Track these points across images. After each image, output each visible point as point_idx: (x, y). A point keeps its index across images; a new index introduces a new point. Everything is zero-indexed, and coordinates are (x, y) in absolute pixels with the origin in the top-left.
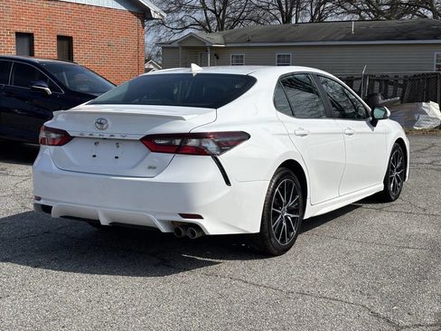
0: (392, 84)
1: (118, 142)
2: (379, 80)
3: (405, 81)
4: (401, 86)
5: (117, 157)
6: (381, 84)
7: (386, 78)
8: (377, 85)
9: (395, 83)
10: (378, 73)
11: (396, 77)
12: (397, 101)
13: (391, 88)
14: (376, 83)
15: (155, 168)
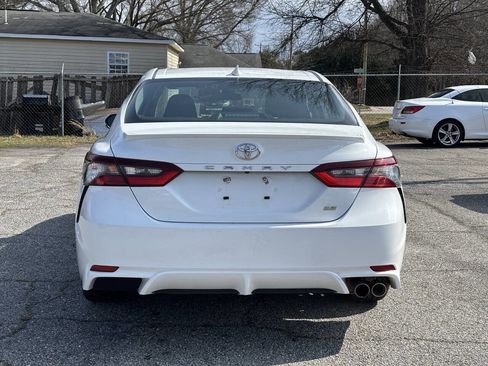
0: (89, 85)
1: (266, 176)
2: (74, 81)
3: (103, 83)
4: (100, 88)
5: (267, 198)
6: (76, 87)
7: (83, 79)
8: (72, 86)
9: (92, 85)
10: (73, 73)
11: (93, 78)
12: (102, 106)
13: (88, 91)
14: (71, 84)
15: (333, 208)
